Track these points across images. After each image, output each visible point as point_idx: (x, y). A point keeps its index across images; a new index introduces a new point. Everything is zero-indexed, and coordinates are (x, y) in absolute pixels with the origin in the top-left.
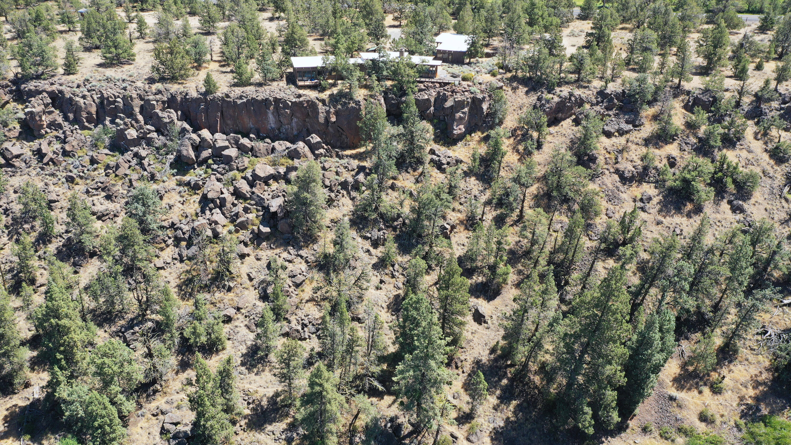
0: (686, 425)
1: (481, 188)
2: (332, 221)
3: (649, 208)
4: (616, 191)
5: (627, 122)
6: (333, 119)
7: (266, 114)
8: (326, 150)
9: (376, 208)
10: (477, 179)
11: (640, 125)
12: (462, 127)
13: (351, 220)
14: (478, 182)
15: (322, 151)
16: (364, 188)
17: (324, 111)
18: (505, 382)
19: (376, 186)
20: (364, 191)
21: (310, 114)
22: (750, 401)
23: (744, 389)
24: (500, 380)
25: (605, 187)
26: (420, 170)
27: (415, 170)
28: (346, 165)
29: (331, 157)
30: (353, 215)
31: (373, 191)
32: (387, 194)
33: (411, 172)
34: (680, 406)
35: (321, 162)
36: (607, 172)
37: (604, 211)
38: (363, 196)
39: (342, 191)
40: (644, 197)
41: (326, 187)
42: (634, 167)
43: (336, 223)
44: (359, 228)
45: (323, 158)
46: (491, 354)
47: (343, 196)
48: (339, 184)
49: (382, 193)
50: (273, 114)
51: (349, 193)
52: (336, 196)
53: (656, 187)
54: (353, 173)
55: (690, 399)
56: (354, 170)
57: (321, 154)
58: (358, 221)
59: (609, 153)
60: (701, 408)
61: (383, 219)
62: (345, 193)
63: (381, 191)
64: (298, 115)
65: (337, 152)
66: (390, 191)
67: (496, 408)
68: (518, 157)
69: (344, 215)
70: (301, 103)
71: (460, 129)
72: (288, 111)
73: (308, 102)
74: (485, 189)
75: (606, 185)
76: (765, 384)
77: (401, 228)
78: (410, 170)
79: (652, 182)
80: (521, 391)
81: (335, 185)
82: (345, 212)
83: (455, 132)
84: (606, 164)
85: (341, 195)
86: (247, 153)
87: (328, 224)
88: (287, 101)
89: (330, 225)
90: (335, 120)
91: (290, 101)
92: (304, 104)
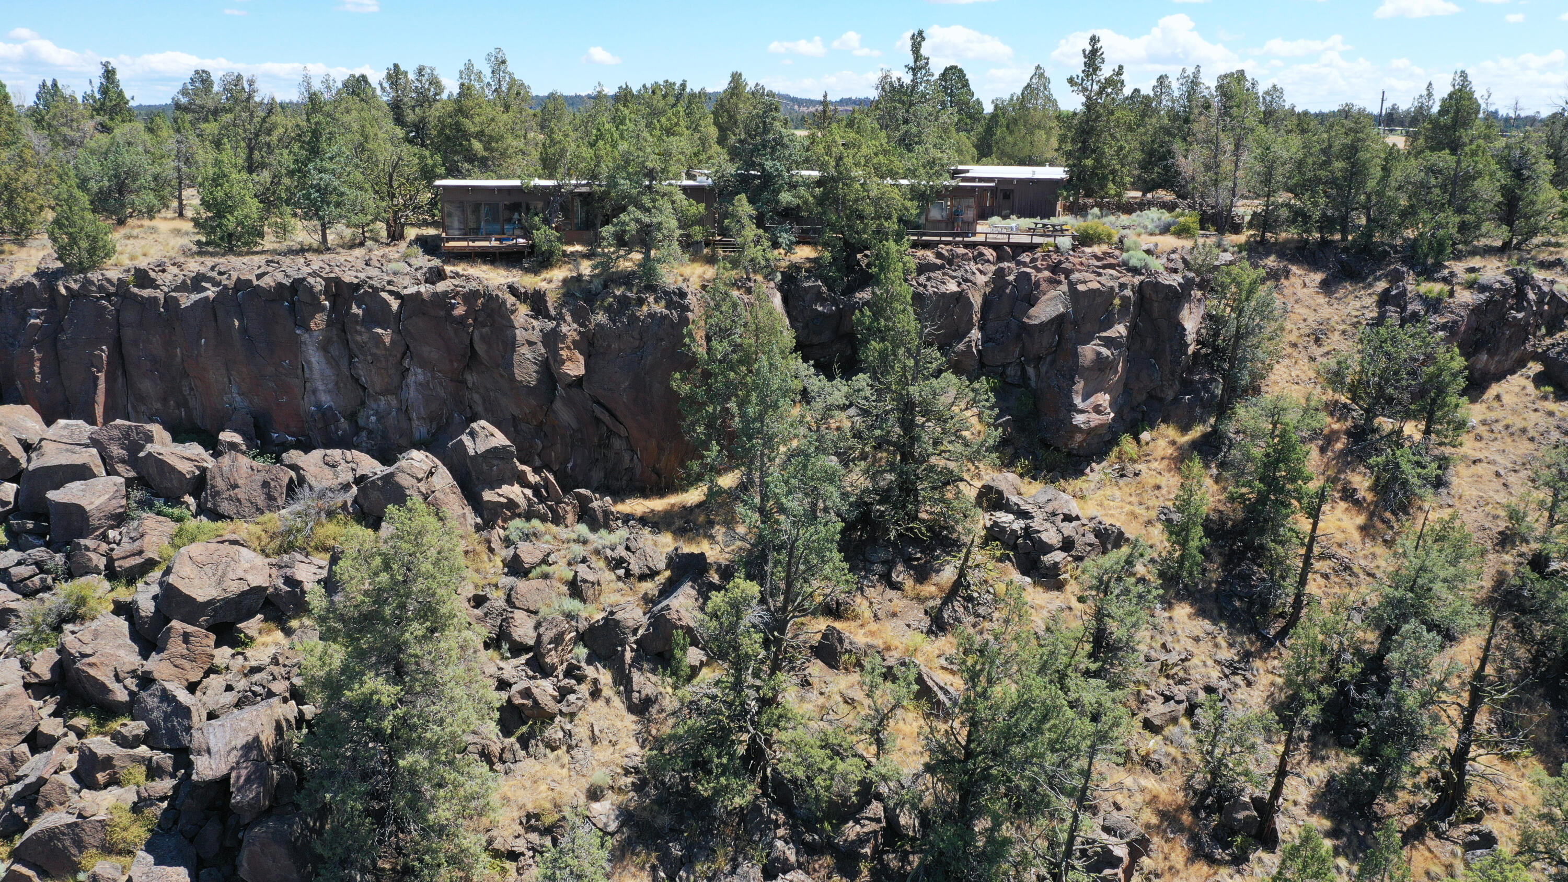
1: (1226, 654)
2: (531, 821)
6: (575, 367)
7: (296, 347)
8: (536, 489)
9: (756, 754)
10: (1202, 613)
12: (1103, 399)
13: (626, 816)
14: (1207, 625)
15: (514, 492)
16: (694, 655)
17: (536, 336)
19: (752, 644)
20: (694, 671)
21: (480, 348)
26: (948, 574)
27: (922, 575)
28: (621, 552)
29: (558, 520)
30: (639, 788)
31: (739, 666)
32: (806, 683)
33: (909, 583)
35: (507, 542)
38: (687, 691)
39: (590, 671)
41: (517, 649)
43: (547, 831)
44: (665, 858)
45: (518, 523)
47: (596, 694)
48: (581, 638)
49: (781, 676)
50: (324, 347)
51: (623, 680)
52: (563, 693)
54: (650, 587)
56: (652, 574)
57: (511, 504)
58: (664, 820)
61: (790, 812)
62: (605, 677)
63: (776, 667)
64: (430, 352)
65: (584, 502)
66: (816, 668)
68: (1361, 520)
69: (594, 794)
70: (441, 300)
71: (1097, 409)
72: (386, 334)
73: (471, 297)
74: (1247, 656)
77: (878, 854)
78: (900, 574)
81: (558, 640)
82: (600, 776)
83: (1079, 419)
85: (584, 689)
86: (174, 500)
87: (510, 840)
88: (384, 295)
89: (520, 846)
90: (581, 371)
91: (397, 295)
92: (453, 307)
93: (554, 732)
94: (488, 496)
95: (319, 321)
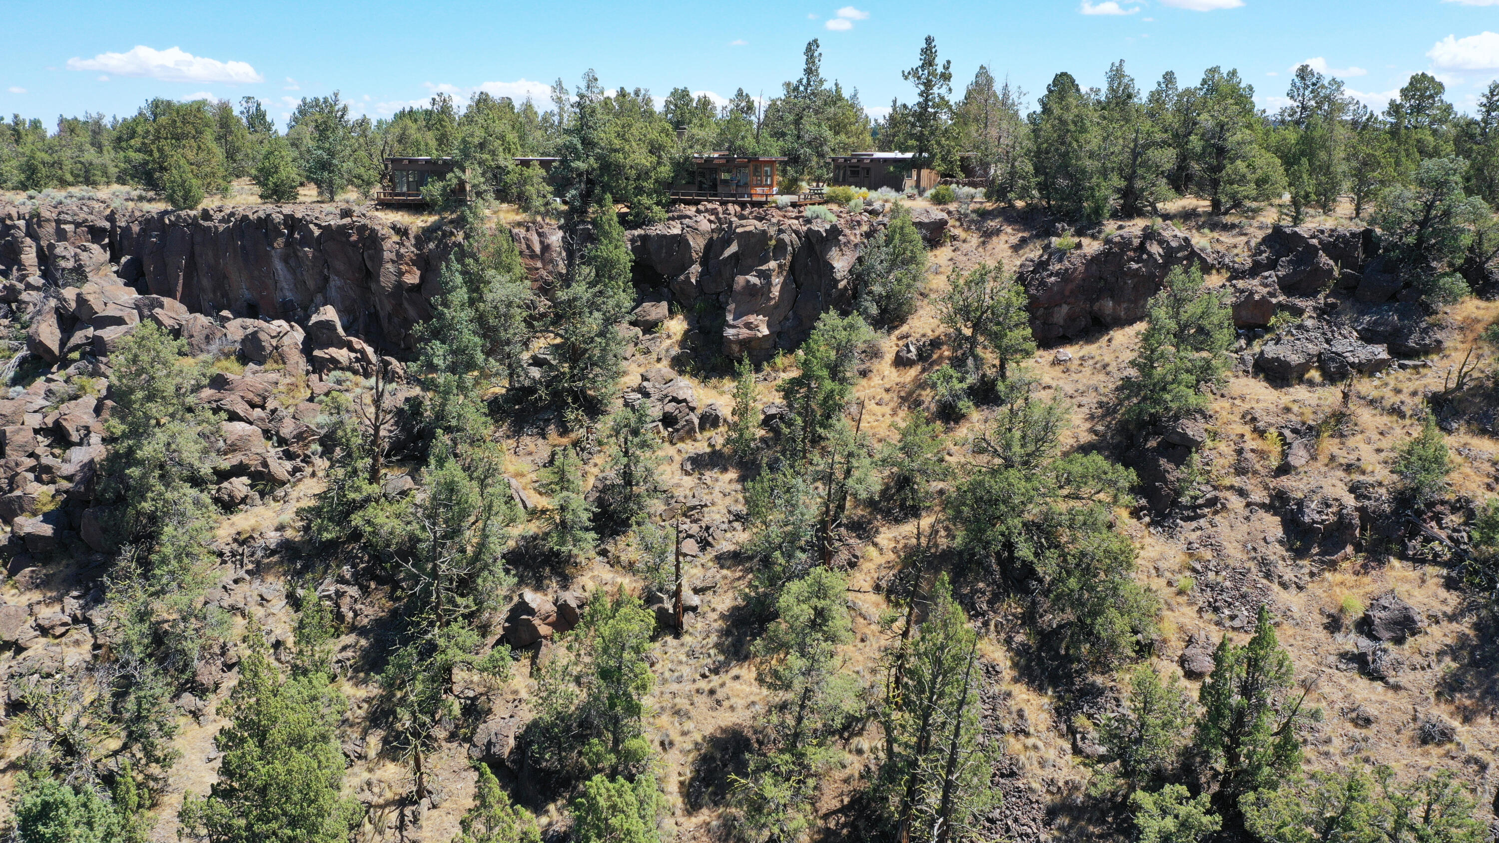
3: (1397, 665)
4: (1255, 573)
5: (1368, 337)
6: (413, 278)
7: (269, 259)
8: (357, 353)
10: (741, 478)
11: (1426, 351)
12: (757, 320)
14: (738, 486)
17: (395, 256)
25: (1208, 554)
26: (580, 432)
27: (565, 431)
33: (553, 435)
36: (1236, 502)
37: (1176, 647)
39: (316, 460)
40: (1378, 615)
42: (1352, 490)
50: (284, 260)
52: (295, 471)
53: (1450, 584)
57: (336, 361)
59: (1261, 433)
62: (323, 465)
64: (341, 266)
70: (343, 230)
71: (750, 327)
72: (309, 251)
73: (361, 229)
75: (1217, 550)
79: (1435, 560)
83: (730, 332)
84: (1240, 470)
87: (223, 546)
88: (311, 226)
89: (227, 550)
90: (417, 281)
91: (319, 226)
92: (350, 235)
93: (280, 492)
94: (317, 353)
95: (280, 243)
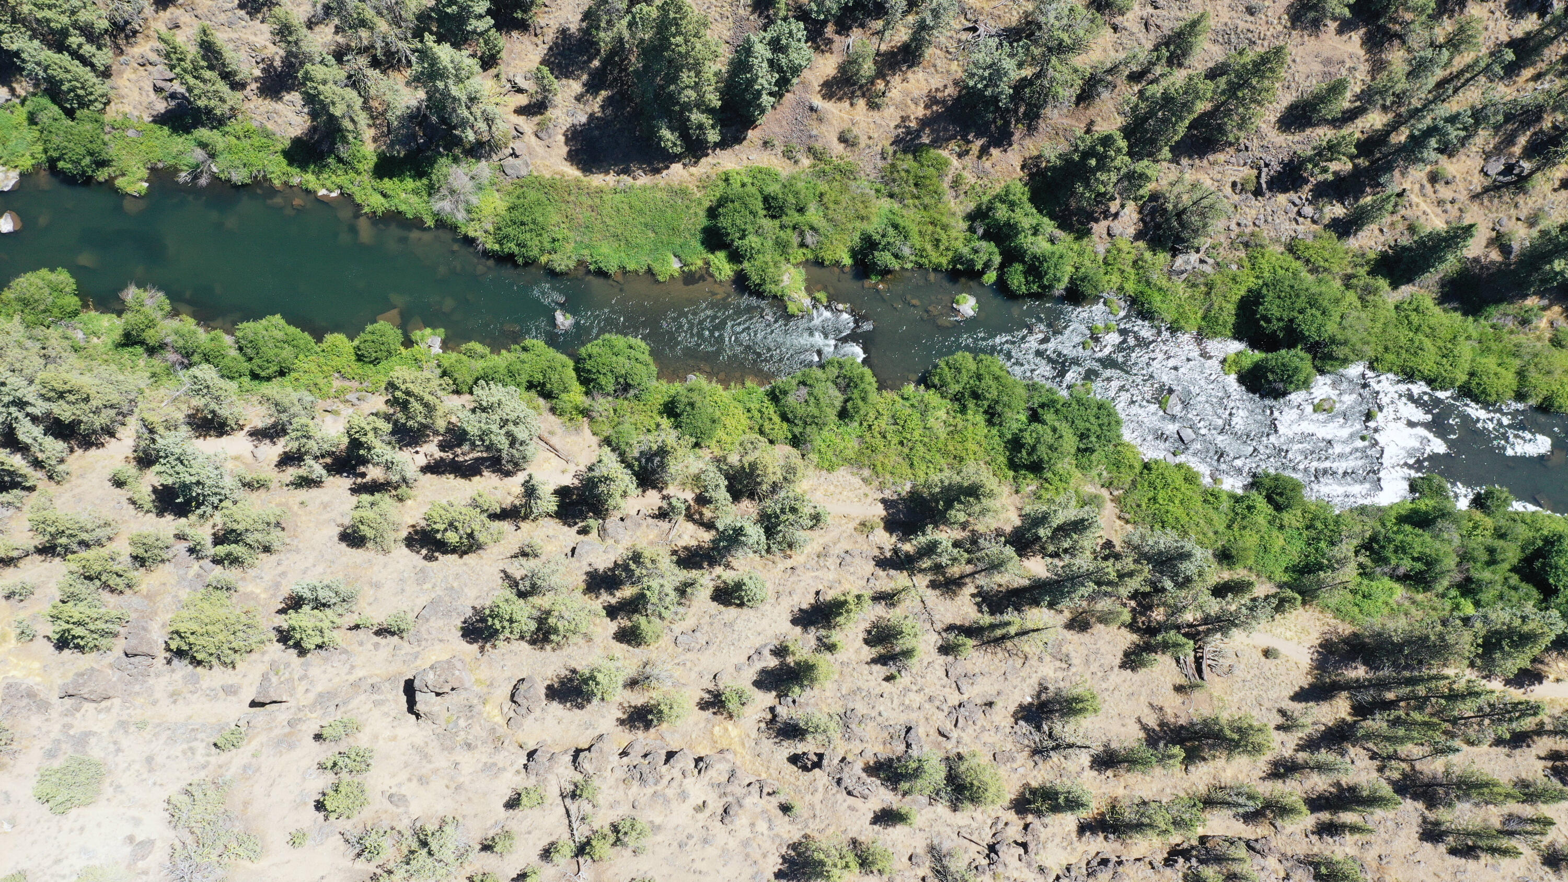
0: (818, 146)
18: (596, 63)
22: (913, 125)
23: (913, 106)
24: (590, 60)
34: (820, 120)
46: (582, 20)
55: (836, 111)
60: (845, 126)
67: (578, 98)
76: (943, 102)
80: (615, 79)
